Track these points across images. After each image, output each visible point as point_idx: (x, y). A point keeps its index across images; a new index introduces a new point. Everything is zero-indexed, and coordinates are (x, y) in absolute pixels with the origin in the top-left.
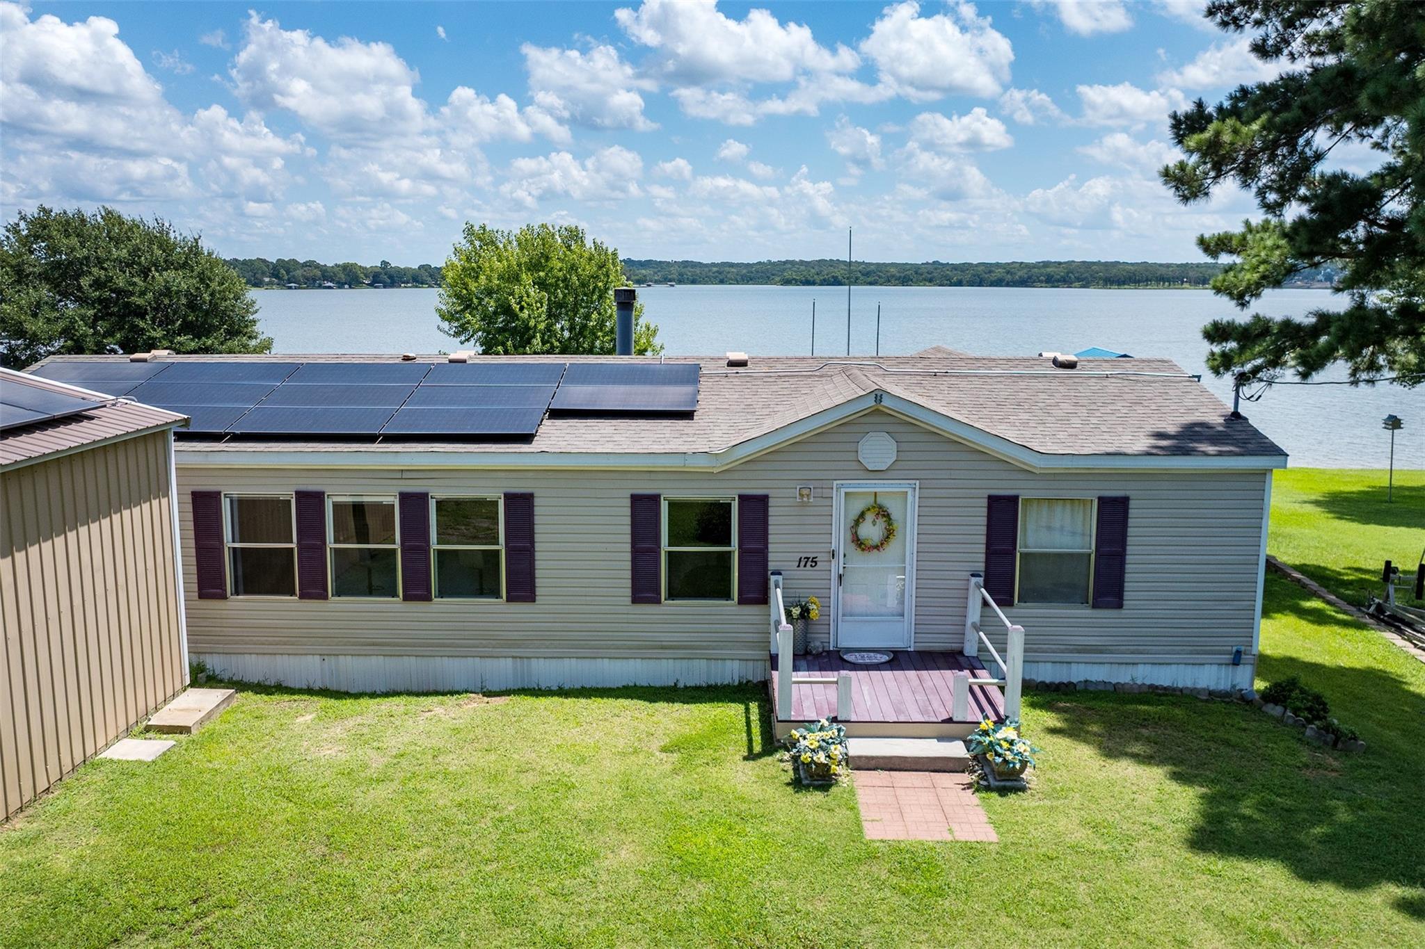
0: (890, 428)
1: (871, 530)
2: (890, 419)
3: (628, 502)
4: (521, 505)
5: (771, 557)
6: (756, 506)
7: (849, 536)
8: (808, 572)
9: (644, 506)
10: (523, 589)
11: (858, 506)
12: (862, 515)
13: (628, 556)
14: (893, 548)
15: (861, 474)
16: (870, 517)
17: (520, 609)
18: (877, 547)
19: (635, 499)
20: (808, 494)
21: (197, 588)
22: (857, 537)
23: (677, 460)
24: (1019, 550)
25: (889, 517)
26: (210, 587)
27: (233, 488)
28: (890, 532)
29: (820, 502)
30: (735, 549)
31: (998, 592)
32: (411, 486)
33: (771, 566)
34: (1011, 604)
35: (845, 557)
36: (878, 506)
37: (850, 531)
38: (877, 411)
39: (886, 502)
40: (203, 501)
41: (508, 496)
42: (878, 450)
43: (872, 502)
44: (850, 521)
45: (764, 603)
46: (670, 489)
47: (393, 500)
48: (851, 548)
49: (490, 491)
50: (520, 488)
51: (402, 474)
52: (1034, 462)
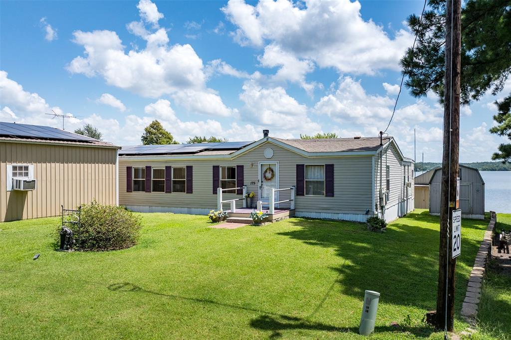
0: (272, 147)
1: (269, 175)
2: (271, 145)
3: (212, 168)
4: (190, 168)
5: (244, 182)
6: (241, 168)
7: (263, 177)
8: (253, 186)
9: (216, 169)
10: (190, 191)
11: (265, 169)
12: (266, 171)
13: (212, 182)
14: (273, 180)
15: (265, 160)
16: (268, 171)
17: (189, 195)
18: (269, 179)
19: (214, 167)
20: (252, 165)
21: (126, 189)
22: (265, 176)
23: (222, 157)
24: (305, 180)
25: (272, 171)
26: (129, 189)
27: (134, 166)
28: (273, 175)
29: (256, 167)
30: (236, 180)
31: (300, 192)
32: (168, 165)
33: (245, 184)
34: (304, 195)
35: (262, 182)
36: (270, 168)
37: (263, 175)
38: (269, 143)
39: (272, 167)
40: (129, 169)
41: (187, 167)
42: (269, 153)
43: (269, 167)
44: (263, 172)
45: (242, 194)
46: (221, 165)
47: (164, 168)
48: (263, 179)
49: (184, 166)
50: (189, 165)
51: (166, 162)
52: (306, 154)
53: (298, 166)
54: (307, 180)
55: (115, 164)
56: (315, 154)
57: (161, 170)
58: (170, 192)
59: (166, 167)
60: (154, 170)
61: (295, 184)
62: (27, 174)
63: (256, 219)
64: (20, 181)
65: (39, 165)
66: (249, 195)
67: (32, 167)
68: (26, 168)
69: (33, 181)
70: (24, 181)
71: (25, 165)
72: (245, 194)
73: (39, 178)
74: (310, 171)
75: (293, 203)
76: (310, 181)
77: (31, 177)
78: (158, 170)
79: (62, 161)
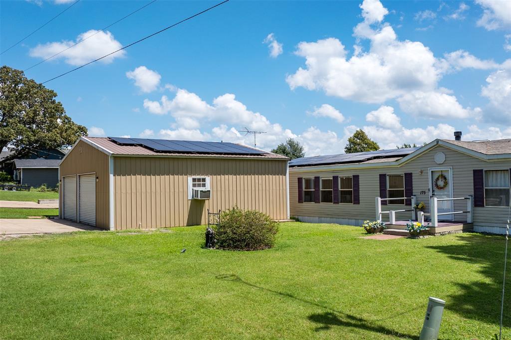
0: (444, 151)
1: (441, 183)
2: (443, 148)
3: (379, 177)
4: (356, 178)
5: (414, 191)
6: (409, 176)
7: (434, 185)
8: (423, 196)
9: (382, 177)
10: (357, 201)
11: (436, 176)
12: (438, 179)
13: (379, 192)
14: (446, 188)
15: (436, 165)
16: (440, 179)
17: (356, 206)
18: (441, 188)
19: (380, 175)
20: (422, 172)
21: (298, 200)
22: (436, 185)
23: (388, 164)
24: (485, 188)
25: (445, 178)
26: (300, 201)
27: (304, 176)
28: (446, 183)
29: (426, 174)
30: (404, 189)
31: (478, 202)
32: (335, 175)
33: (414, 194)
34: (483, 206)
35: (433, 191)
36: (442, 175)
37: (434, 183)
38: (440, 146)
39: (445, 174)
40: (300, 180)
41: (354, 176)
42: (440, 157)
43: (440, 173)
44: (434, 180)
45: (410, 204)
46: (388, 173)
47: (332, 178)
48: (435, 188)
49: (350, 175)
50: (356, 173)
51: (333, 172)
52: (485, 158)
53: (475, 171)
54: (486, 188)
55: (285, 175)
56: (495, 157)
57: (330, 180)
58: (338, 203)
59: (334, 177)
60: (322, 180)
61: (473, 194)
62: (204, 185)
63: (412, 231)
64: (197, 191)
65: (215, 177)
66: (417, 206)
67: (208, 179)
68: (204, 180)
69: (208, 191)
70: (201, 191)
71: (203, 177)
72: (413, 205)
73: (215, 189)
74: (491, 176)
75: (469, 216)
76: (492, 190)
77: (208, 187)
78: (326, 180)
79: (236, 173)
